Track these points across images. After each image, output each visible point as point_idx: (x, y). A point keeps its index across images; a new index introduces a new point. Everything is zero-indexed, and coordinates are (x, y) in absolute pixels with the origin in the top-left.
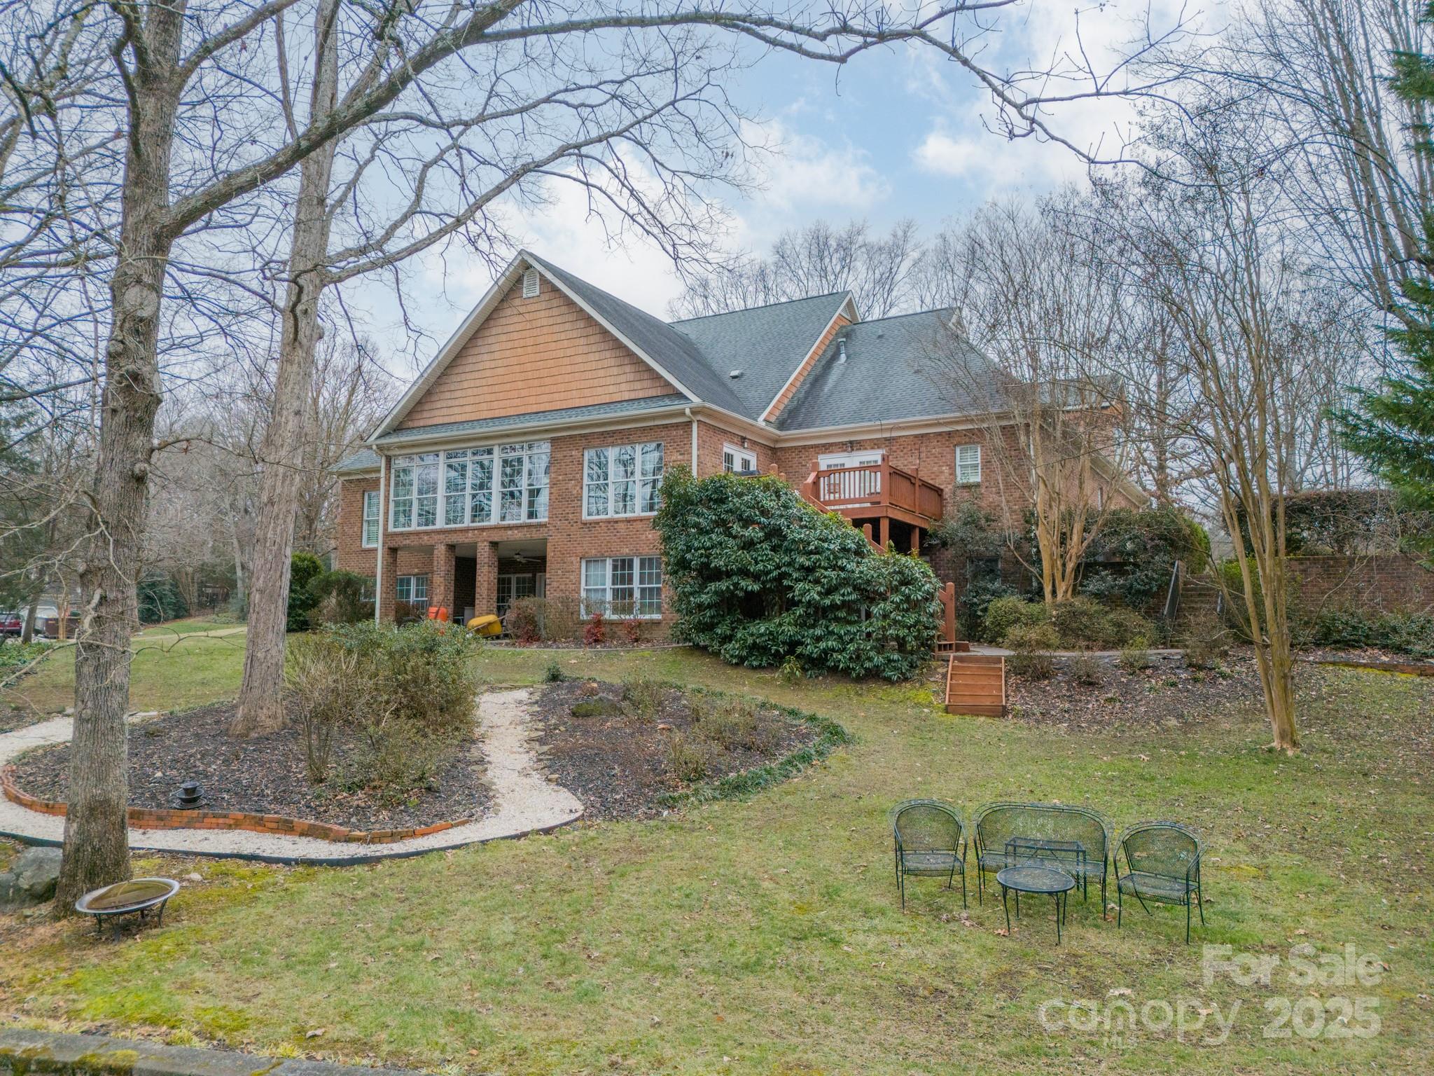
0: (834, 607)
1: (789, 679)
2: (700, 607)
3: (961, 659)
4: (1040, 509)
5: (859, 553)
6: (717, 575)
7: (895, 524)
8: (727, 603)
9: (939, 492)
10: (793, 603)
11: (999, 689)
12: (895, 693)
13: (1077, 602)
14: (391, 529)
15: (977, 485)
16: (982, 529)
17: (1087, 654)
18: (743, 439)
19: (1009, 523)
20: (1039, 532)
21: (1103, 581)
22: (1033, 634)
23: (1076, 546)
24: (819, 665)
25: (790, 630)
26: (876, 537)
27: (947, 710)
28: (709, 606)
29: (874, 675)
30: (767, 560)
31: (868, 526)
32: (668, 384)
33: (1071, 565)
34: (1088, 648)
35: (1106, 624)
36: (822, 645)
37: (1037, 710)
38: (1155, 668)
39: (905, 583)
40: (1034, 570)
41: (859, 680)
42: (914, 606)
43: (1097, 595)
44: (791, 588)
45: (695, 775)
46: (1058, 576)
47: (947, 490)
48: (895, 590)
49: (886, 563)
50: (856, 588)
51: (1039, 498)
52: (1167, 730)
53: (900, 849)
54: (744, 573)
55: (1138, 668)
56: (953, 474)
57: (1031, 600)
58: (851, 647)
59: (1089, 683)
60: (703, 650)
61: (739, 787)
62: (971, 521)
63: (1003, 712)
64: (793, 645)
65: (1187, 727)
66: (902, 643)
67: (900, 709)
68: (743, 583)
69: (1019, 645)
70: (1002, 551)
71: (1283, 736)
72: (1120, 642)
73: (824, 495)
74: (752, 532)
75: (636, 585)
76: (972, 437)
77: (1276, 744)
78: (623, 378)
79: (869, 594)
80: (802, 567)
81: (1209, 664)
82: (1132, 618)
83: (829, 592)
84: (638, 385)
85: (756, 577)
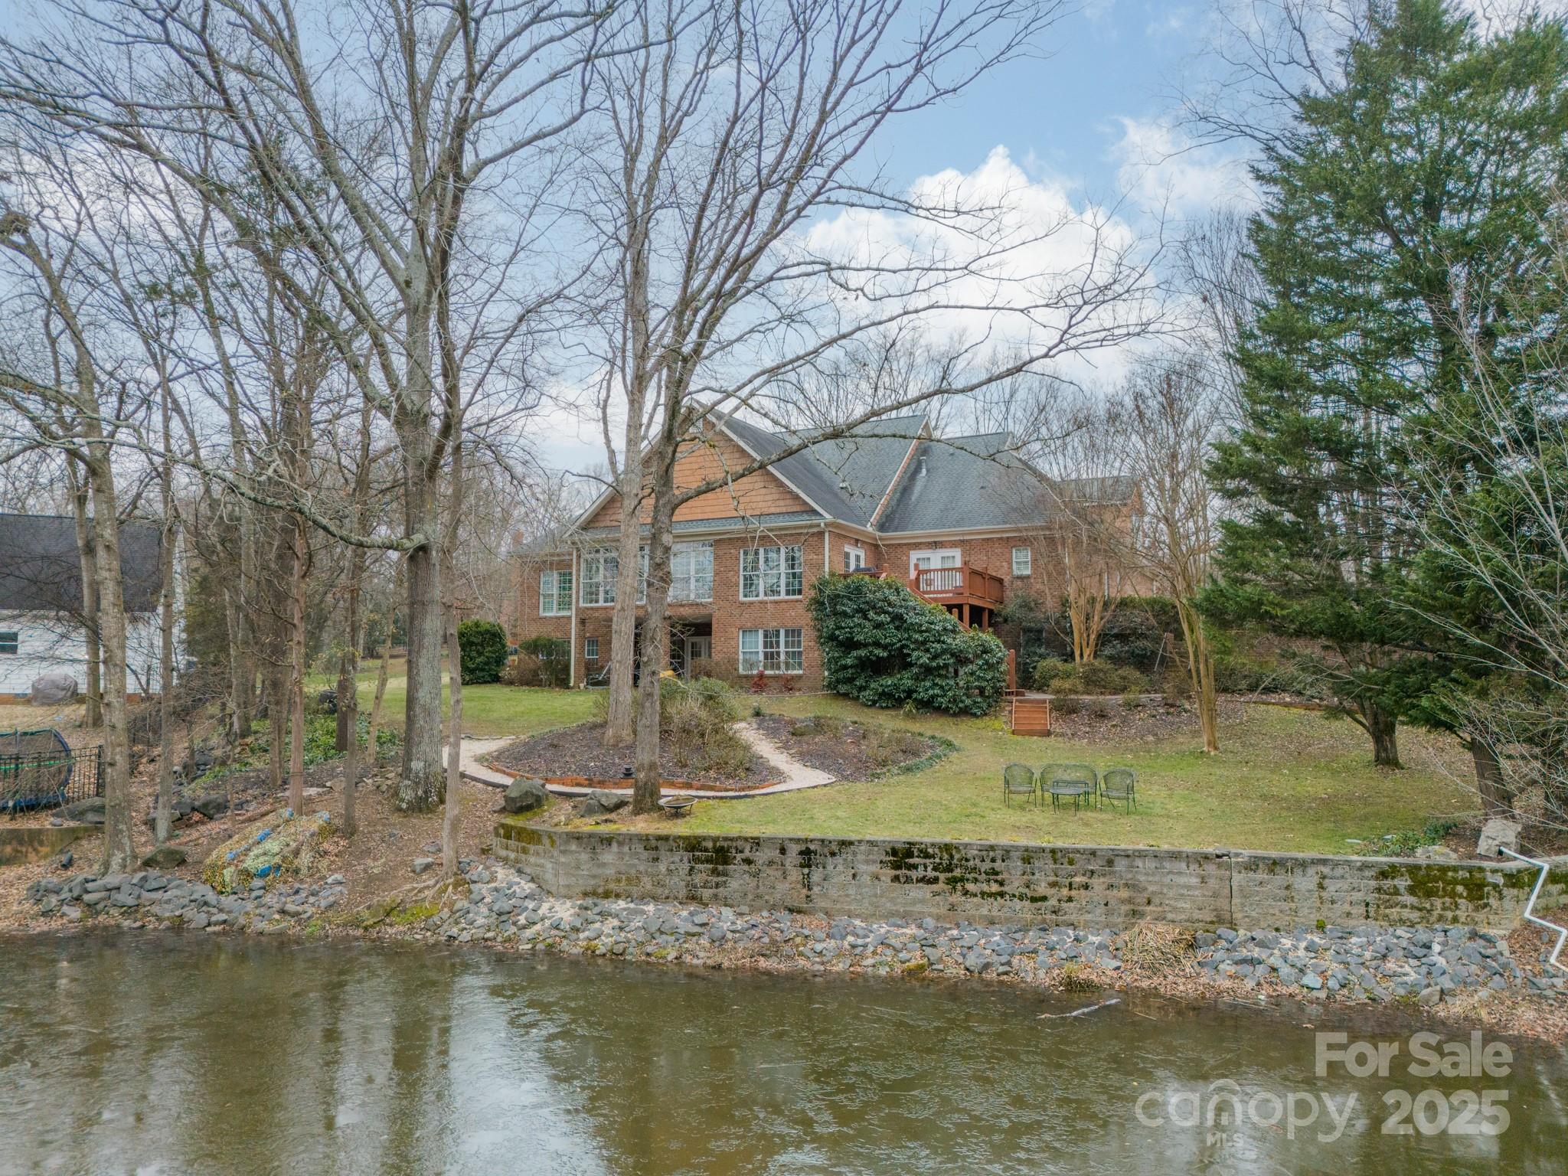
0: (939, 667)
1: (909, 715)
2: (845, 667)
3: (1020, 701)
4: (1071, 599)
5: (954, 631)
6: (858, 645)
7: (973, 608)
8: (863, 664)
9: (1000, 581)
10: (911, 665)
11: (1048, 720)
12: (980, 723)
13: (1096, 663)
14: (582, 604)
15: (1028, 577)
16: (1031, 609)
17: (1101, 697)
18: (857, 541)
19: (1051, 605)
20: (1072, 613)
21: (1115, 648)
22: (1067, 685)
23: (1096, 625)
24: (928, 706)
25: (909, 683)
26: (961, 618)
27: (1013, 733)
28: (851, 667)
29: (966, 712)
30: (892, 636)
31: (955, 611)
32: (805, 503)
33: (1093, 637)
34: (1102, 693)
35: (1116, 675)
36: (931, 692)
37: (1069, 732)
38: (1144, 706)
39: (985, 652)
40: (1068, 640)
41: (955, 715)
42: (990, 666)
43: (1111, 658)
44: (909, 655)
45: (884, 763)
46: (1084, 644)
47: (1007, 579)
48: (977, 656)
49: (973, 638)
50: (953, 655)
51: (1071, 590)
52: (1147, 743)
53: (1007, 782)
54: (877, 644)
55: (1134, 706)
56: (1011, 568)
57: (1066, 661)
58: (950, 694)
59: (1102, 715)
60: (846, 696)
61: (909, 769)
62: (1026, 606)
63: (1048, 734)
64: (909, 693)
65: (1159, 740)
66: (982, 691)
67: (984, 733)
68: (876, 652)
69: (1058, 692)
70: (1046, 626)
71: (1209, 744)
72: (1124, 689)
73: (923, 586)
74: (882, 618)
75: (782, 649)
76: (1023, 542)
77: (1205, 749)
78: (769, 497)
79: (961, 659)
80: (916, 641)
81: (1178, 703)
82: (1131, 672)
83: (935, 657)
84: (782, 503)
85: (885, 647)
